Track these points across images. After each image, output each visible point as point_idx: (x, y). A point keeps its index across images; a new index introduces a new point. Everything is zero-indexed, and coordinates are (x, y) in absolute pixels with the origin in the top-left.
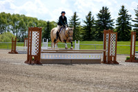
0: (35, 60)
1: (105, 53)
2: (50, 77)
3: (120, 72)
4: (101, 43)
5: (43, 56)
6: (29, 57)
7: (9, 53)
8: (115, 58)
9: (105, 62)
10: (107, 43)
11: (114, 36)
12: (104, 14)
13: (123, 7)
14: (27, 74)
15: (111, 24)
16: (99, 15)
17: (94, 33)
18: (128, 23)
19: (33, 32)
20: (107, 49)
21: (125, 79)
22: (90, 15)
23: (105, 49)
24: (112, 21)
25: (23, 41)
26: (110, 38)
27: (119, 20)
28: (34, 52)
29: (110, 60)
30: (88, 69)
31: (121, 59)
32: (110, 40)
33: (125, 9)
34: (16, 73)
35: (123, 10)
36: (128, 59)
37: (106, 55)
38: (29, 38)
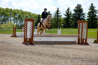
0: (29, 42)
1: (79, 37)
2: (40, 54)
3: (90, 50)
4: (77, 30)
5: (35, 39)
6: (25, 39)
7: (11, 37)
8: (86, 40)
9: (79, 43)
10: (80, 30)
11: (85, 25)
12: (79, 10)
13: (92, 4)
14: (24, 52)
15: (84, 17)
16: (75, 10)
17: (71, 23)
18: (95, 15)
19: (28, 22)
20: (80, 34)
21: (93, 55)
22: (68, 10)
23: (79, 34)
24: (84, 14)
25: (21, 28)
26: (82, 26)
27: (89, 13)
28: (29, 36)
29: (82, 42)
30: (67, 48)
31: (90, 41)
32: (82, 28)
34: (15, 51)
35: (92, 6)
36: (95, 41)
37: (80, 38)
38: (25, 26)
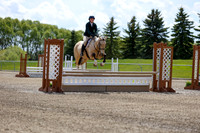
0: (54, 87)
1: (155, 76)
2: (76, 112)
3: (177, 104)
4: (150, 62)
5: (66, 81)
6: (46, 82)
7: (17, 76)
8: (170, 83)
9: (155, 89)
10: (158, 62)
11: (168, 52)
12: (155, 21)
13: (182, 10)
14: (42, 107)
15: (164, 35)
16: (147, 22)
17: (140, 47)
18: (189, 33)
19: (51, 46)
20: (158, 70)
21: (184, 113)
22: (133, 21)
23: (155, 70)
24: (165, 30)
25: (37, 59)
26: (162, 53)
27: (176, 28)
28: (52, 75)
29: (162, 87)
30: (130, 99)
31: (178, 84)
32: (162, 58)
33: (184, 12)
34: (26, 105)
35: (181, 14)
36: (188, 85)
37: (157, 78)
38: (45, 55)
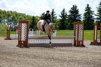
0: (24, 44)
1: (75, 38)
2: (35, 57)
3: (86, 52)
4: (72, 32)
5: (30, 42)
6: (20, 42)
7: (5, 39)
8: (82, 42)
9: (75, 45)
10: (76, 31)
11: (81, 26)
12: (74, 11)
13: (88, 5)
14: (18, 55)
15: (79, 18)
16: (71, 11)
17: (67, 24)
18: (92, 17)
19: (22, 24)
20: (76, 35)
21: (90, 57)
22: (64, 11)
23: (75, 36)
24: (80, 15)
25: (15, 31)
26: (78, 27)
27: (85, 14)
28: (23, 39)
29: (79, 44)
30: (63, 50)
31: (87, 43)
32: (78, 30)
33: (89, 6)
34: (10, 54)
35: (88, 7)
36: (92, 43)
37: (76, 40)
38: (19, 28)
